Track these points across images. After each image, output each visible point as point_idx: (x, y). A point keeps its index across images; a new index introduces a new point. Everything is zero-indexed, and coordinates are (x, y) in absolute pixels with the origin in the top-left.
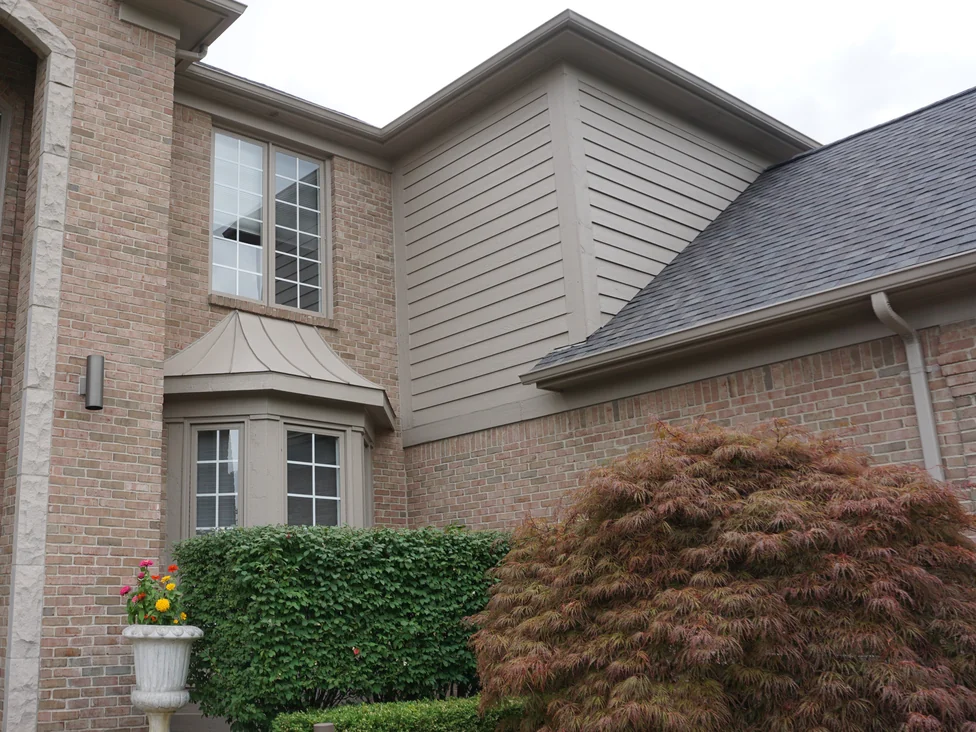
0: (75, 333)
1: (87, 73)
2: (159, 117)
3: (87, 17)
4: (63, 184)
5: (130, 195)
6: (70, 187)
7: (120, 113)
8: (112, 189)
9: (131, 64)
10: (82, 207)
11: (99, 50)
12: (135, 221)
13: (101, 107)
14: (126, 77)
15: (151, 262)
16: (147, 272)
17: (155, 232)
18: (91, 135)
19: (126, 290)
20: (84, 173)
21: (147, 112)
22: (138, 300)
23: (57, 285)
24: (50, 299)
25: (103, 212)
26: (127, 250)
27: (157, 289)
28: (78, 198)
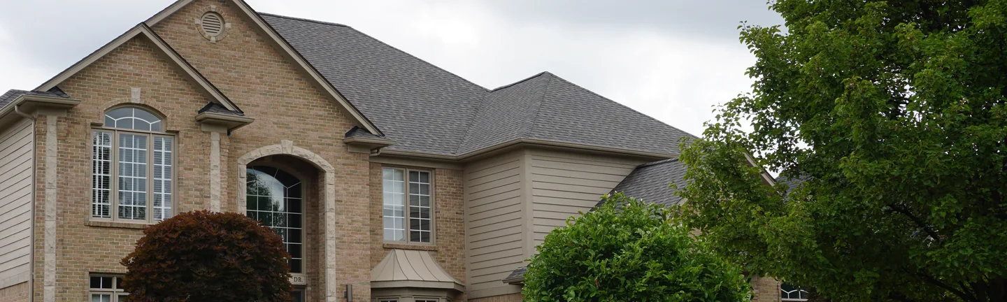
0: (341, 276)
1: (339, 177)
2: (364, 188)
3: (336, 154)
4: (334, 223)
5: (356, 221)
6: (336, 223)
7: (351, 190)
8: (350, 221)
9: (352, 168)
10: (341, 230)
11: (342, 166)
12: (358, 231)
13: (344, 189)
14: (352, 174)
15: (364, 245)
16: (363, 249)
17: (365, 234)
18: (342, 201)
19: (357, 257)
20: (340, 217)
21: (360, 187)
22: (361, 261)
23: (335, 260)
24: (333, 265)
25: (347, 230)
26: (356, 243)
27: (367, 255)
28: (339, 226)
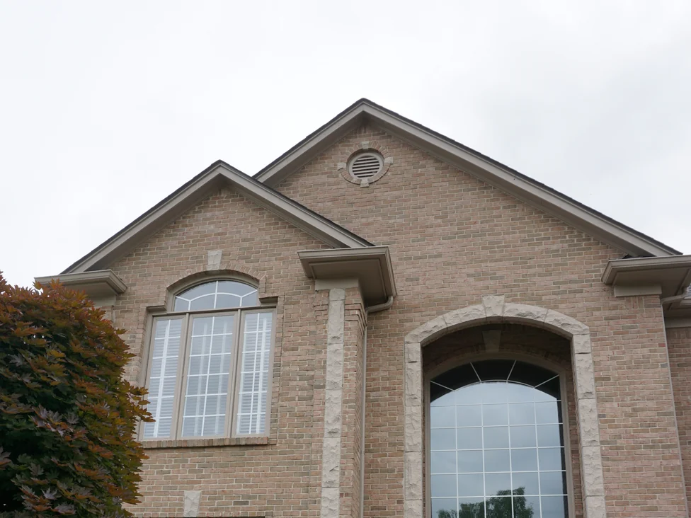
0: (618, 509)
1: (599, 340)
2: (655, 351)
3: (592, 305)
4: (595, 416)
5: (642, 410)
6: (599, 416)
7: (626, 358)
8: (629, 410)
9: (627, 323)
10: (610, 427)
11: (605, 322)
12: (649, 426)
13: (612, 359)
14: (627, 333)
15: (666, 451)
16: (664, 458)
17: (665, 430)
18: (609, 379)
19: (650, 474)
20: (608, 405)
21: (646, 351)
22: (660, 479)
23: (601, 480)
24: (598, 491)
25: (625, 426)
26: (646, 447)
27: (673, 468)
28: (606, 422)
